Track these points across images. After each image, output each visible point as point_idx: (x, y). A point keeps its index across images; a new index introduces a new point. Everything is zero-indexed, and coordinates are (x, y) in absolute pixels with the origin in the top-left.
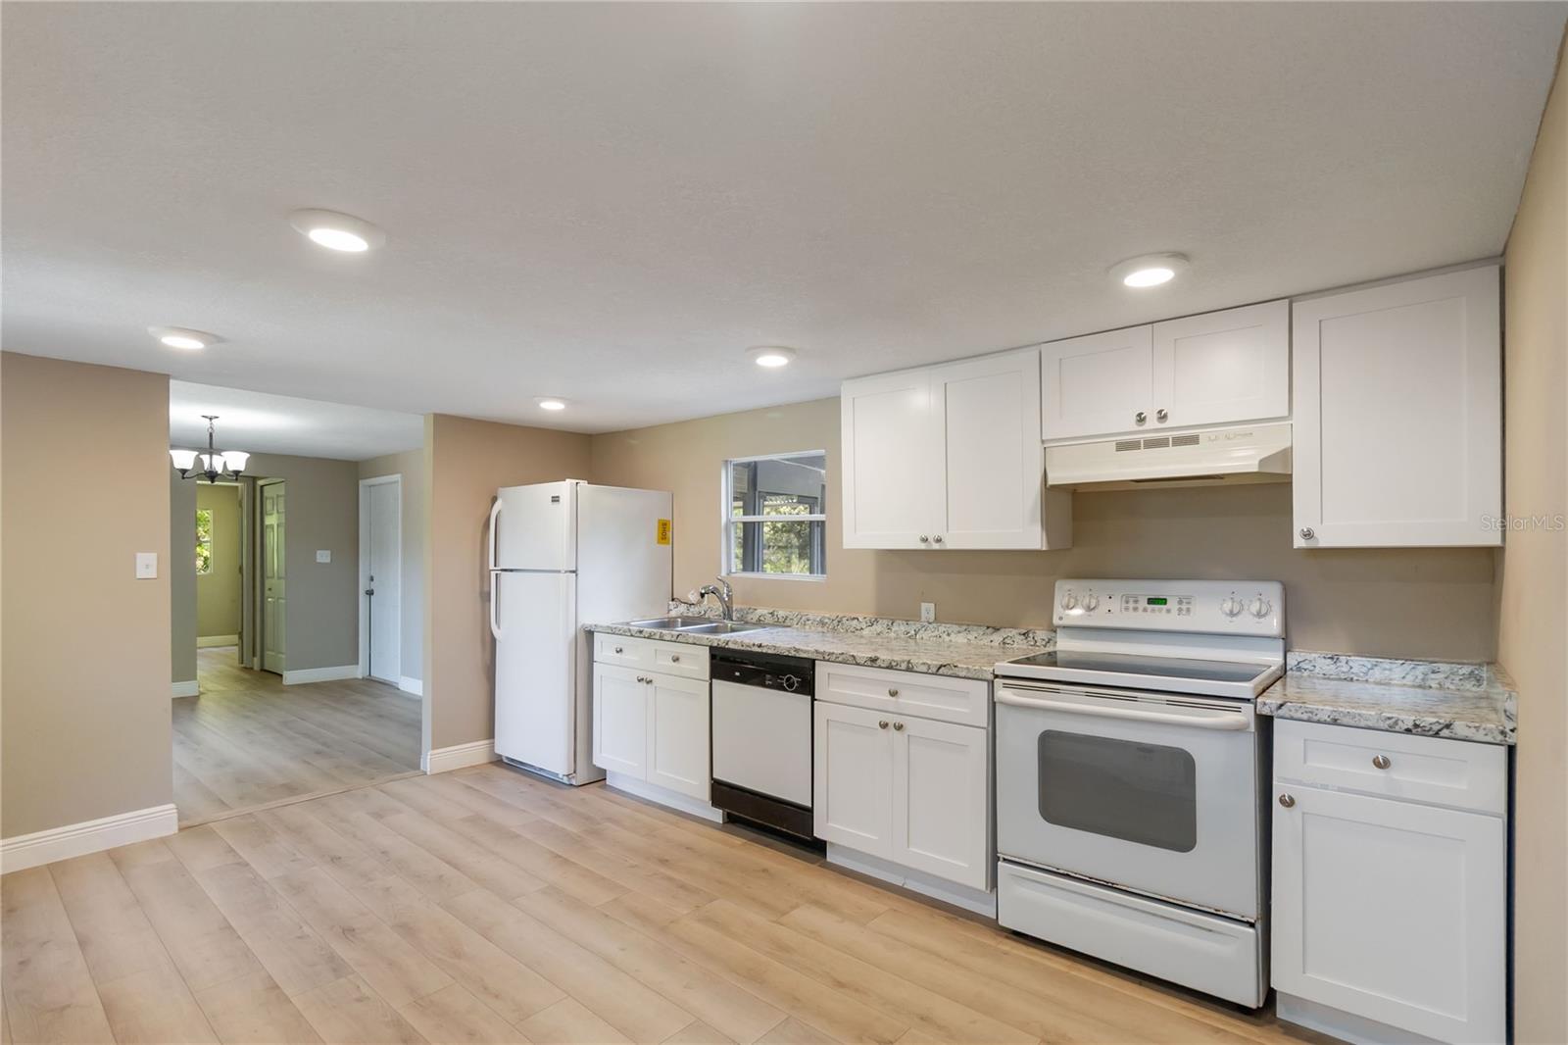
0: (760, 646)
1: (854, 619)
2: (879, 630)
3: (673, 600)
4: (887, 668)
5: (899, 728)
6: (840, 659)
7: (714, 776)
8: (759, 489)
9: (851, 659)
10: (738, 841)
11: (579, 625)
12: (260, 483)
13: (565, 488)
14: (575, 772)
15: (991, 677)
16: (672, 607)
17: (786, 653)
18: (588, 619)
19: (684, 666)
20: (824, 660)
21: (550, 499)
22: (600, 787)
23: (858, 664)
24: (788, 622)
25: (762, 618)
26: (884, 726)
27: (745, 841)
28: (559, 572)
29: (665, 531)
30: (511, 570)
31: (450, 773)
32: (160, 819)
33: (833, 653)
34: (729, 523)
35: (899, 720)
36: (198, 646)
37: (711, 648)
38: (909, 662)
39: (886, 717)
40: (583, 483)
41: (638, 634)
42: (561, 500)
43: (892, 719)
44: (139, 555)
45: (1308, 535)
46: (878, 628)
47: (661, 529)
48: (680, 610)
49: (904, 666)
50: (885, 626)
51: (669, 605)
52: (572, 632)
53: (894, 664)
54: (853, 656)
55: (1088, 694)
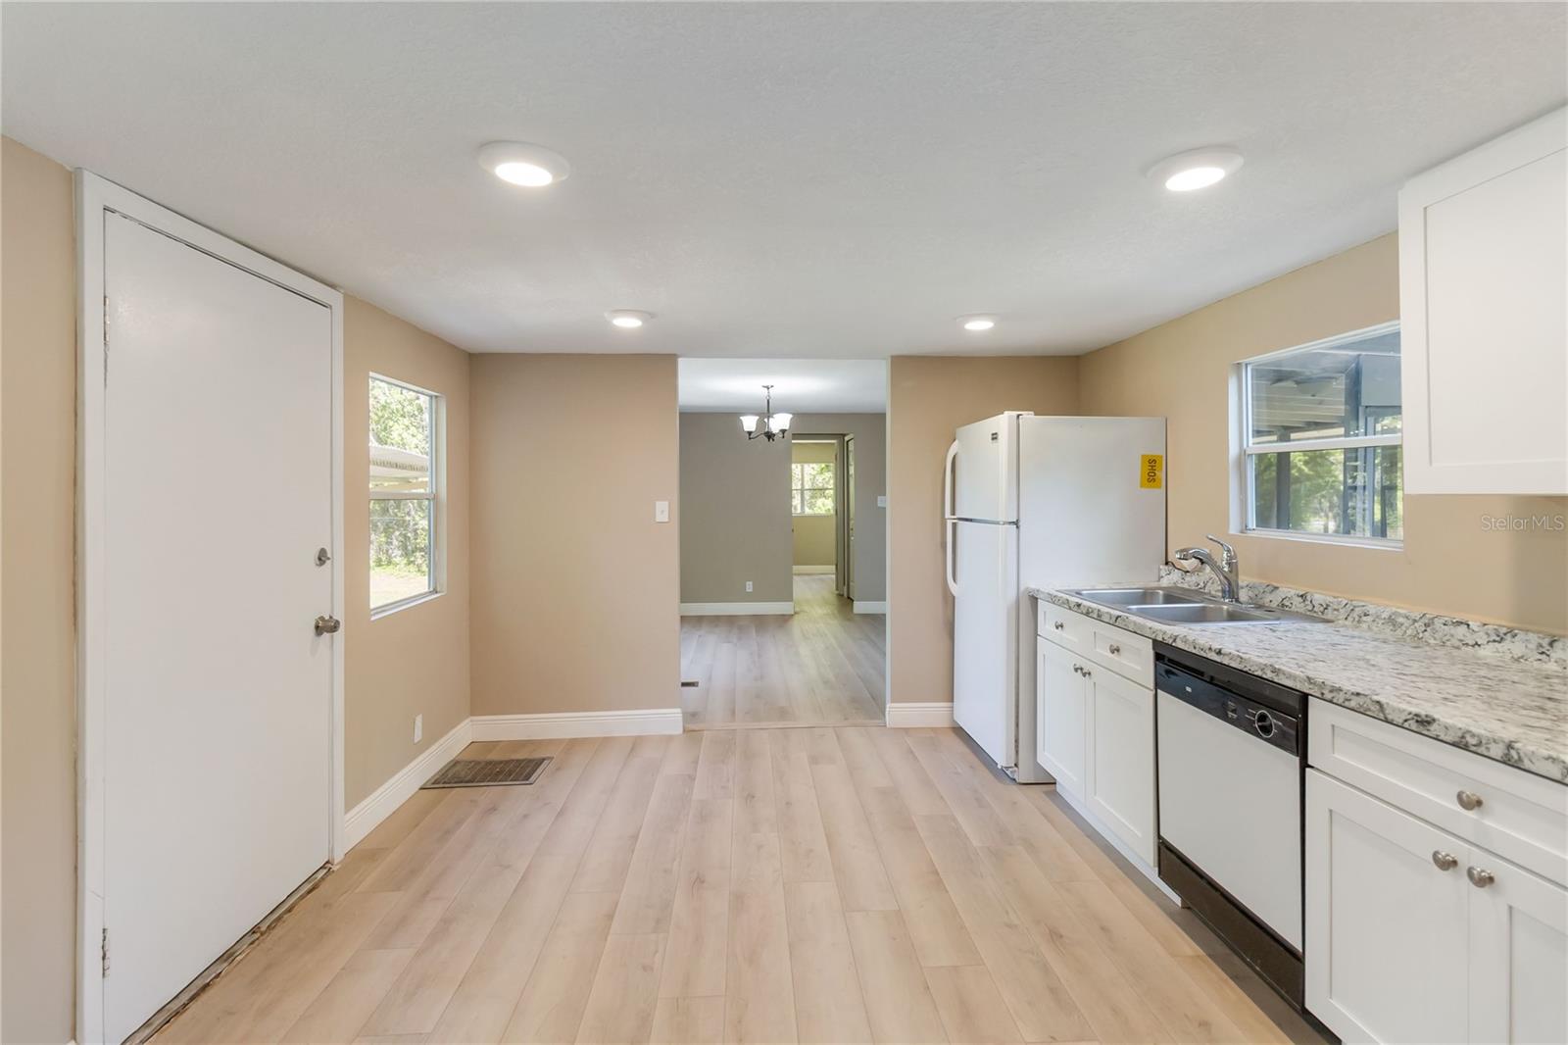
0: (1219, 652)
1: (1459, 623)
2: (1517, 652)
3: (1167, 563)
4: (1453, 744)
5: (1486, 881)
6: (1352, 704)
7: (1162, 834)
8: (1365, 401)
9: (1375, 708)
10: (1188, 947)
11: (1022, 588)
12: (846, 439)
13: (1003, 422)
14: (1016, 765)
16: (1163, 573)
17: (1259, 673)
18: (1031, 583)
19: (1124, 661)
20: (1325, 699)
21: (990, 437)
22: (1046, 793)
23: (1387, 721)
24: (1329, 615)
25: (1286, 603)
26: (1448, 864)
27: (1201, 952)
28: (998, 523)
29: (1153, 471)
30: (971, 520)
31: (906, 730)
32: (667, 720)
33: (1340, 690)
34: (1243, 455)
35: (1483, 864)
36: (794, 572)
37: (1155, 642)
38: (1510, 746)
39: (1450, 848)
40: (1028, 416)
42: (999, 437)
43: (1465, 856)
44: (658, 503)
46: (1514, 647)
47: (1147, 468)
48: (1171, 579)
49: (1497, 751)
50: (1533, 646)
51: (1160, 570)
52: (1012, 595)
53: (1472, 741)
54: (1379, 704)
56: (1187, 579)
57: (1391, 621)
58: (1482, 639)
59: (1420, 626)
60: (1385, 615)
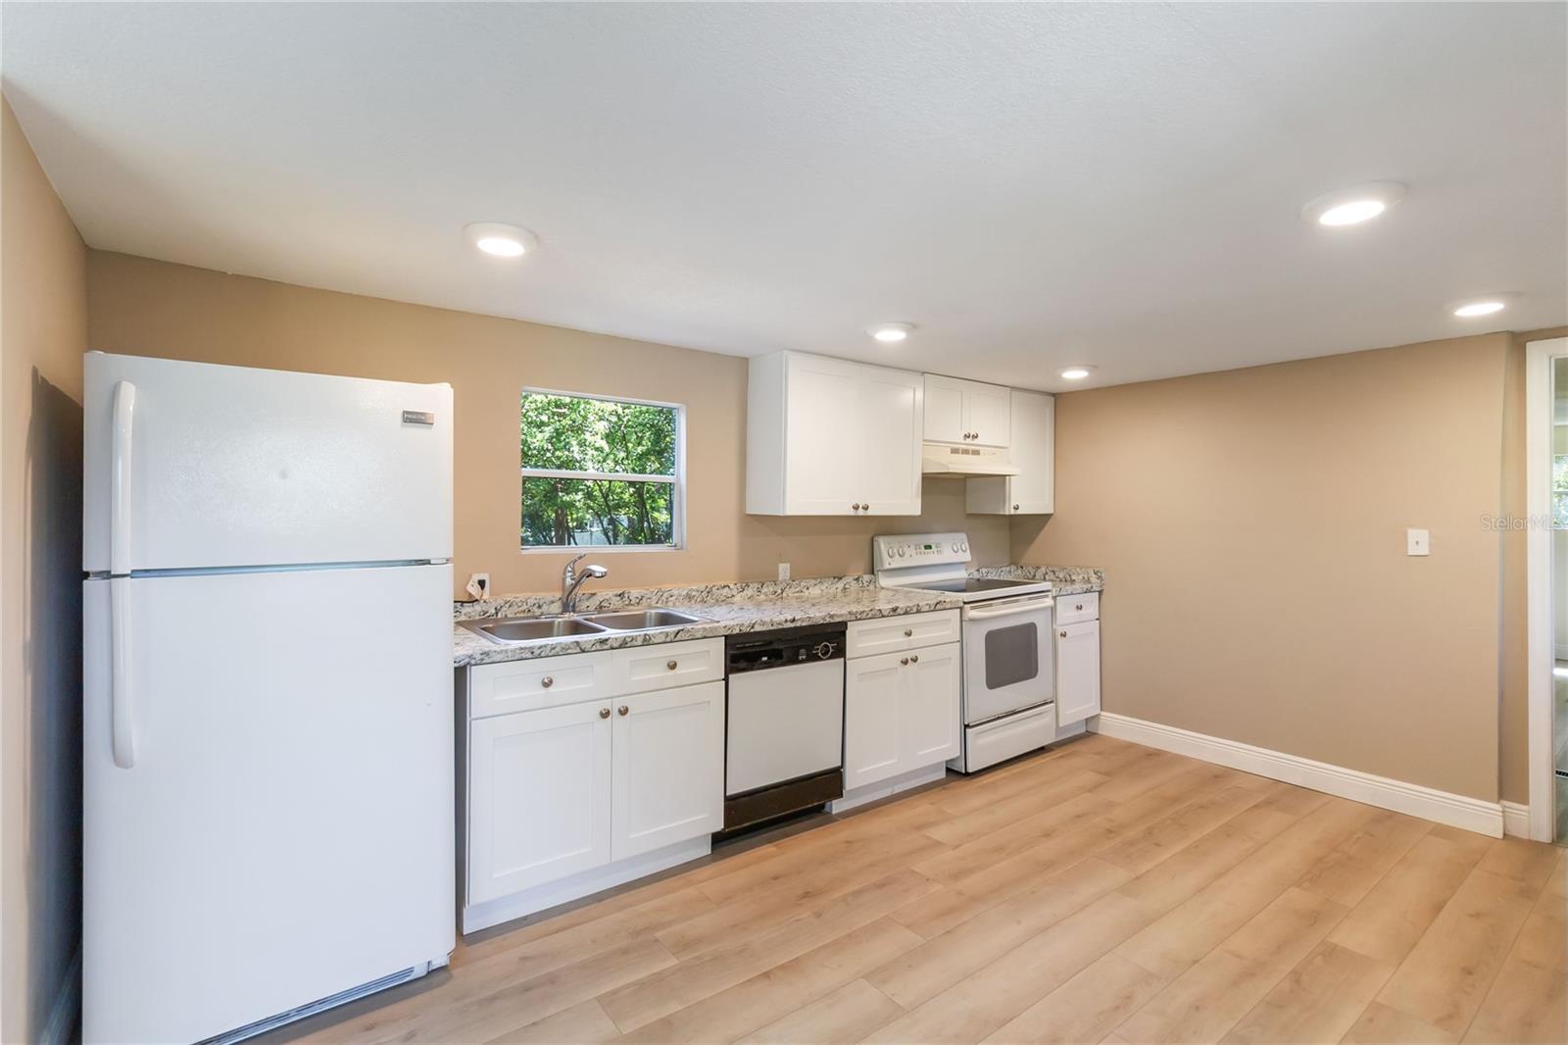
0: (794, 620)
1: (725, 587)
4: (904, 614)
5: (916, 659)
6: (870, 615)
9: (878, 613)
15: (962, 604)
17: (822, 622)
19: (684, 671)
20: (857, 619)
21: (399, 419)
23: (883, 616)
26: (905, 662)
33: (863, 612)
37: (726, 637)
38: (918, 605)
39: (905, 655)
41: (598, 647)
43: (909, 655)
45: (1016, 508)
46: (749, 592)
49: (915, 610)
53: (908, 609)
54: (880, 610)
55: (1004, 603)
56: (464, 611)
57: (689, 597)
58: (735, 592)
59: (704, 594)
60: (684, 593)
